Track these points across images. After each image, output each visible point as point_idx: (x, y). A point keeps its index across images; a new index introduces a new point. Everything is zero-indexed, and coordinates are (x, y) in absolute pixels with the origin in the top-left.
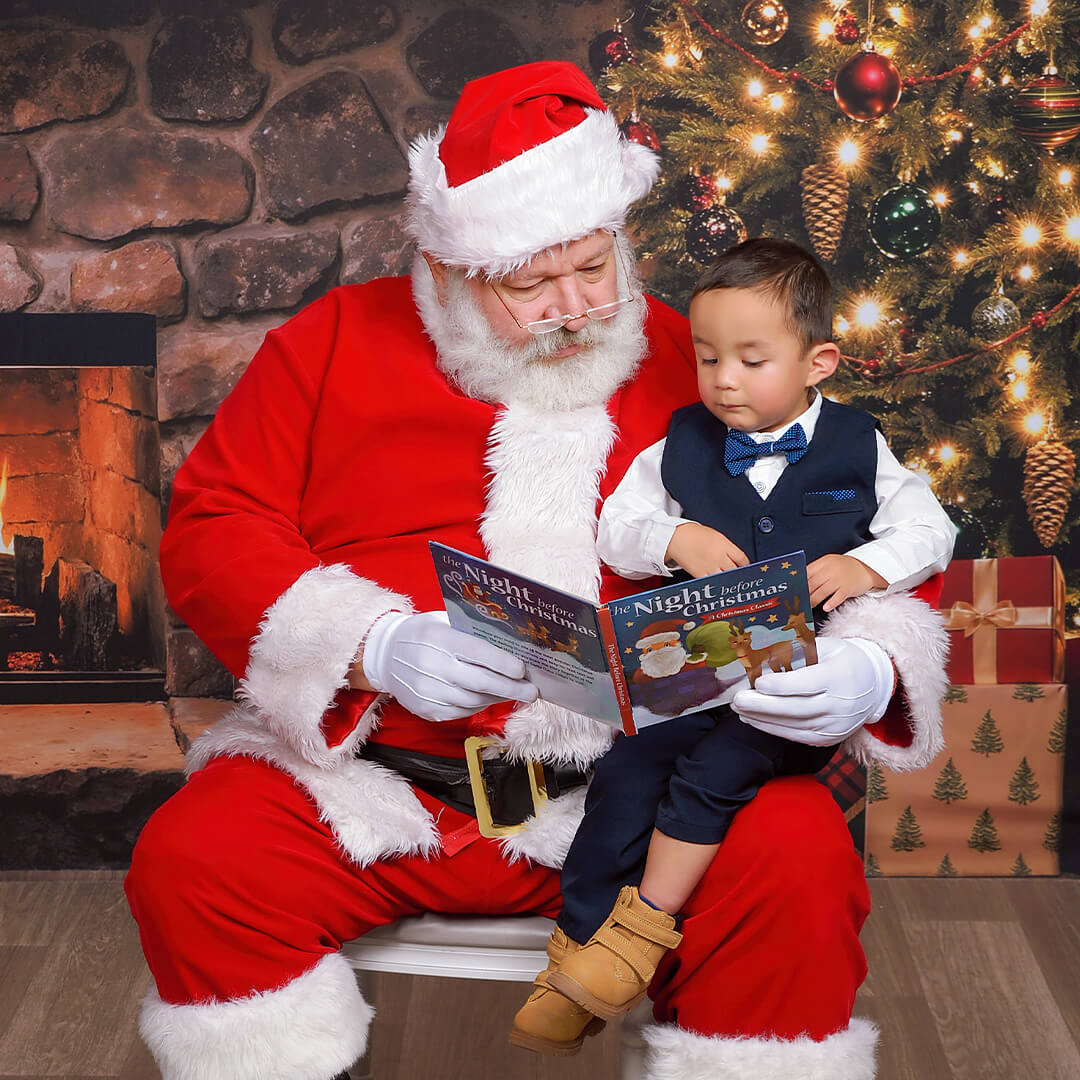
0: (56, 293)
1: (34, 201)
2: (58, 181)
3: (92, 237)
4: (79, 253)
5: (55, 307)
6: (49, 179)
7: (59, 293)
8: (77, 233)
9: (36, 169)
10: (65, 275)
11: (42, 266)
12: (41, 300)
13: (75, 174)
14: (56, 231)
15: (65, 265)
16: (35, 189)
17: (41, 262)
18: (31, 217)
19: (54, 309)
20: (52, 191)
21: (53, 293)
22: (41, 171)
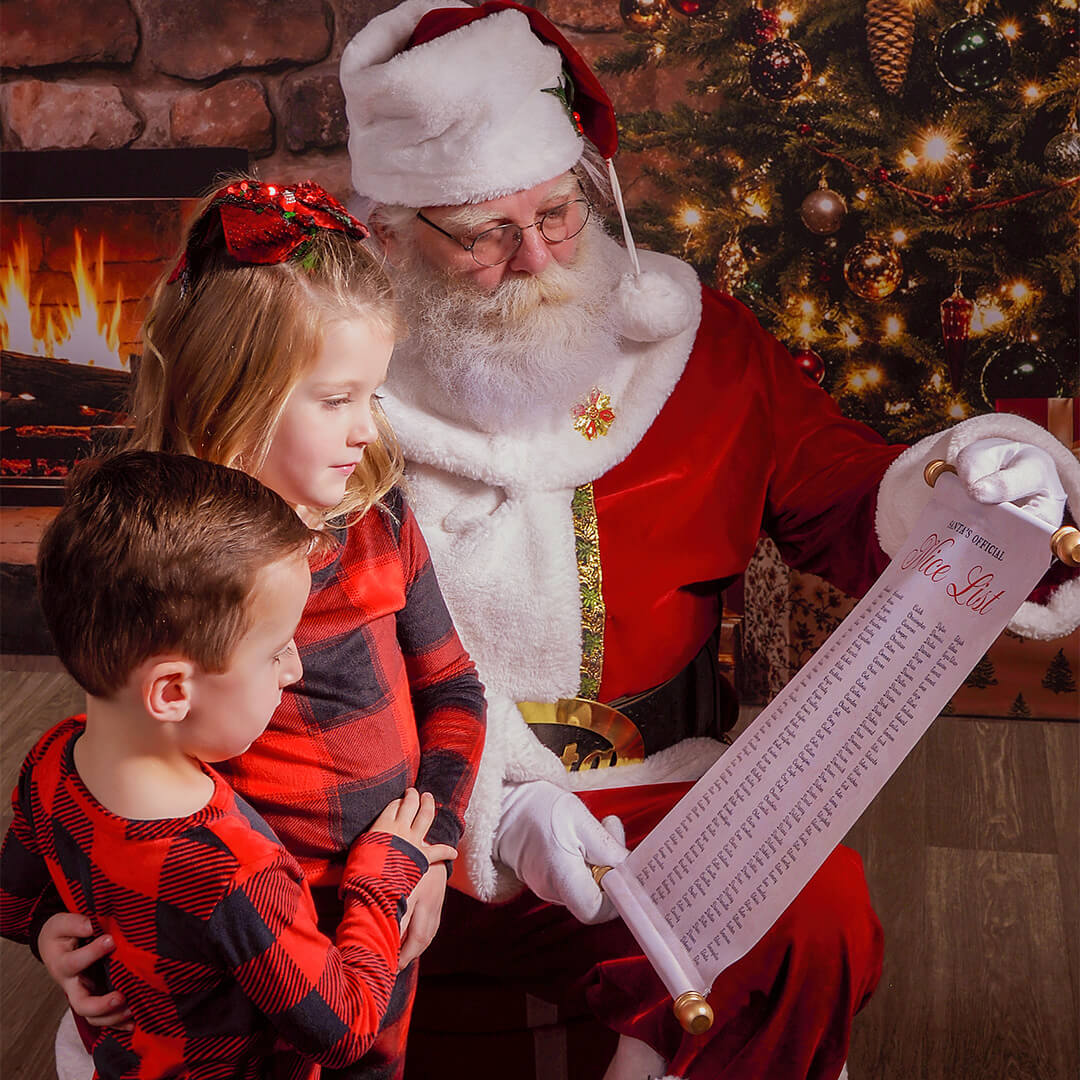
0: (157, 129)
1: (135, 44)
2: (156, 26)
3: (186, 76)
4: (177, 92)
5: (157, 142)
6: (147, 24)
7: (161, 130)
8: (175, 74)
9: (135, 14)
10: (165, 113)
11: (144, 105)
12: (145, 137)
13: (170, 18)
14: (156, 72)
15: (164, 104)
16: (135, 33)
17: (143, 101)
18: (133, 60)
19: (155, 145)
20: (150, 34)
21: (154, 130)
22: (141, 16)
